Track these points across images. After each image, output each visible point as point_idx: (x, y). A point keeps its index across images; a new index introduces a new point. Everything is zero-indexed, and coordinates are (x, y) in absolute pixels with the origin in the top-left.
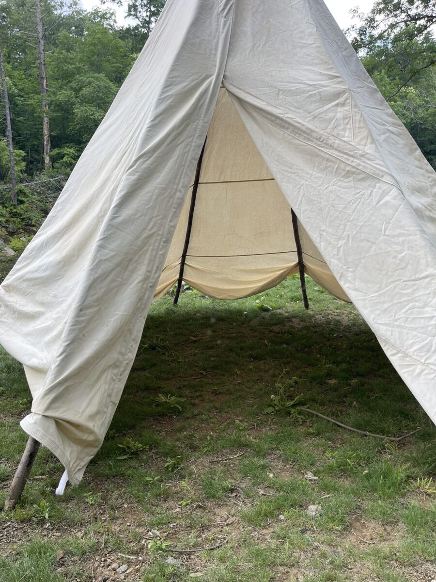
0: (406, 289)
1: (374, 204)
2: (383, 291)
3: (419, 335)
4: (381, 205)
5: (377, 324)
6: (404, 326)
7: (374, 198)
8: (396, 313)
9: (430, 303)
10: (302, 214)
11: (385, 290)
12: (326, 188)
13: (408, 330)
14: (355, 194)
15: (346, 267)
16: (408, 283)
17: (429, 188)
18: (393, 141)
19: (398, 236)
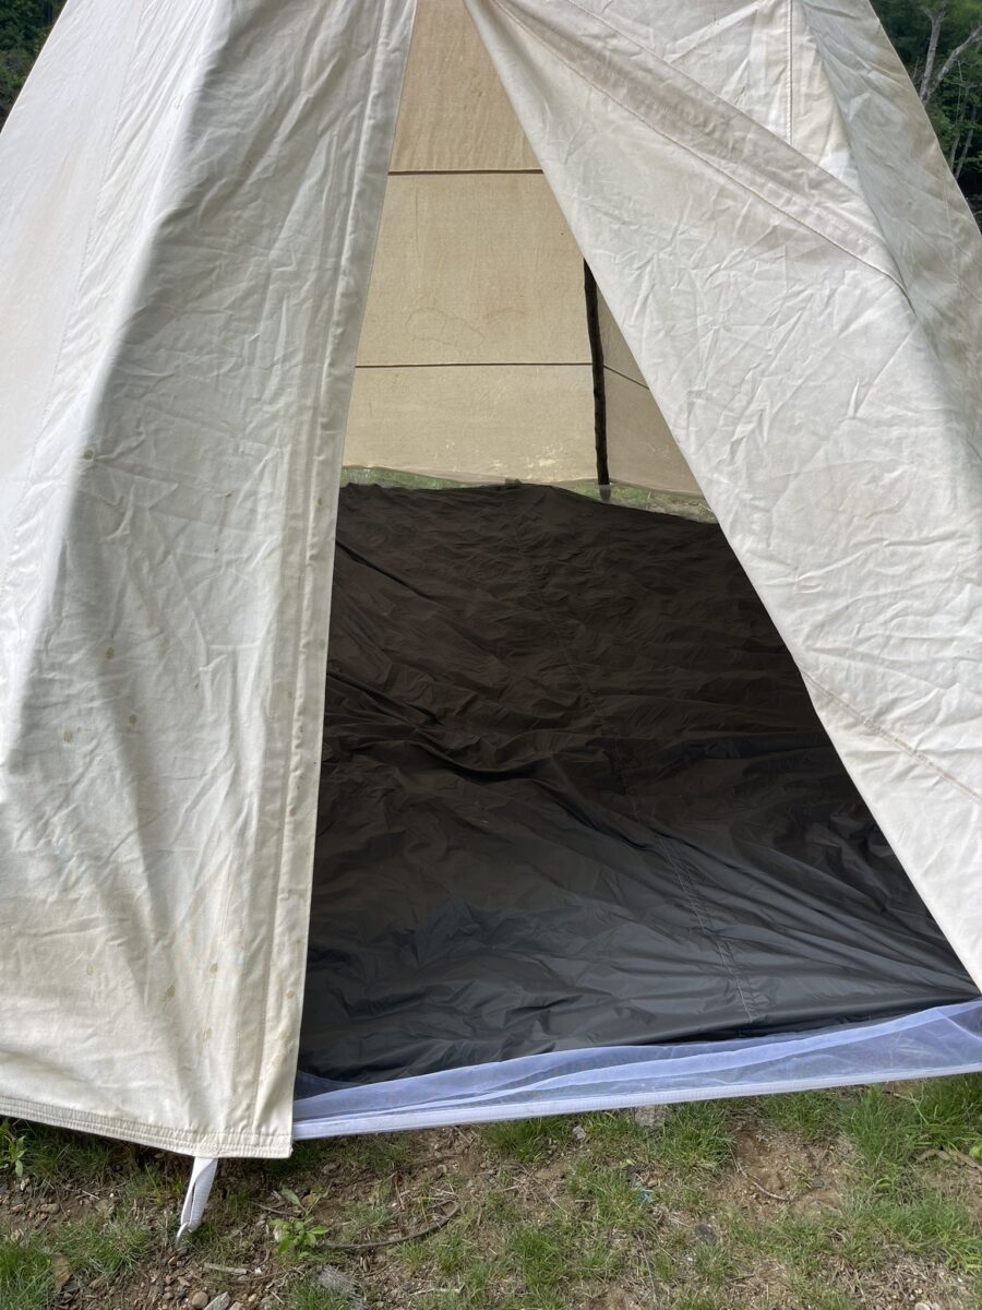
0: (893, 565)
1: (836, 328)
2: (835, 566)
3: (914, 680)
4: (854, 332)
5: (816, 650)
6: (878, 658)
7: (835, 311)
8: (863, 623)
9: (947, 604)
10: (644, 344)
11: (844, 562)
12: (711, 275)
13: (887, 667)
14: (787, 298)
15: (751, 496)
16: (901, 549)
17: (954, 252)
18: (879, 116)
19: (891, 423)
